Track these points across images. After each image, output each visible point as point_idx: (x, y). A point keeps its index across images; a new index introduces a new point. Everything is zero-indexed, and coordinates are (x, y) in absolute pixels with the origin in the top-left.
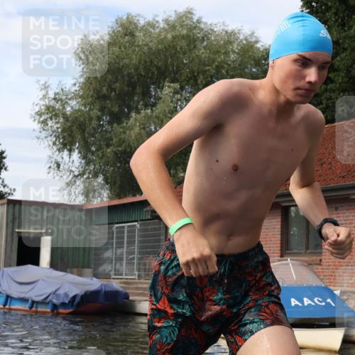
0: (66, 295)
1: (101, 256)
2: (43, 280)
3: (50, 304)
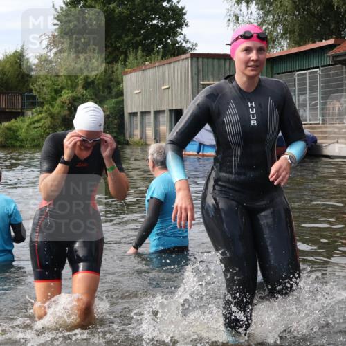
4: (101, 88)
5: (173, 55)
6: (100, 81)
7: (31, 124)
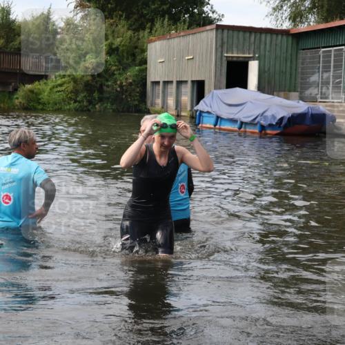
0: (273, 117)
1: (308, 80)
2: (251, 102)
3: (258, 125)
4: (125, 55)
5: (199, 25)
6: (124, 48)
7: (53, 87)
